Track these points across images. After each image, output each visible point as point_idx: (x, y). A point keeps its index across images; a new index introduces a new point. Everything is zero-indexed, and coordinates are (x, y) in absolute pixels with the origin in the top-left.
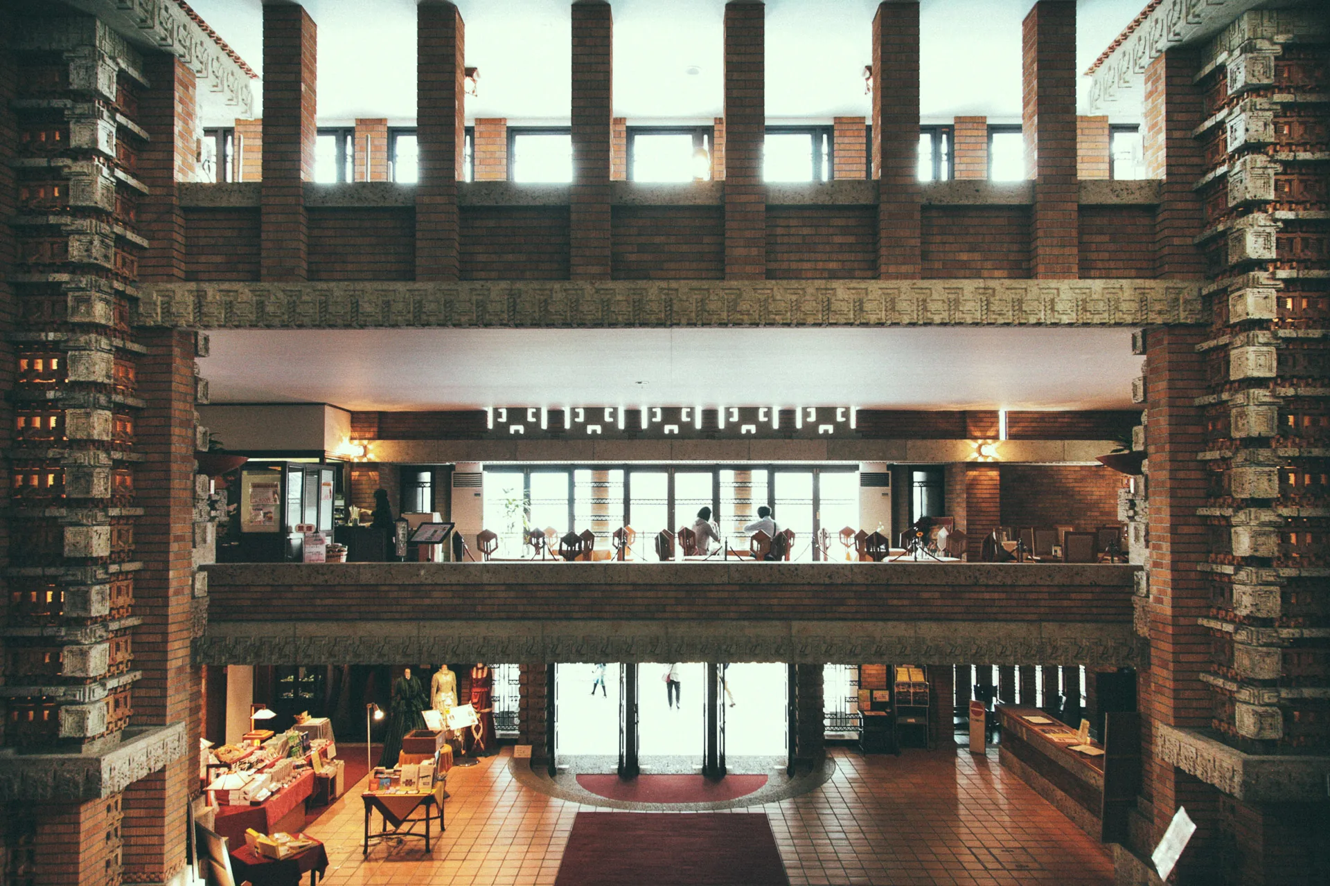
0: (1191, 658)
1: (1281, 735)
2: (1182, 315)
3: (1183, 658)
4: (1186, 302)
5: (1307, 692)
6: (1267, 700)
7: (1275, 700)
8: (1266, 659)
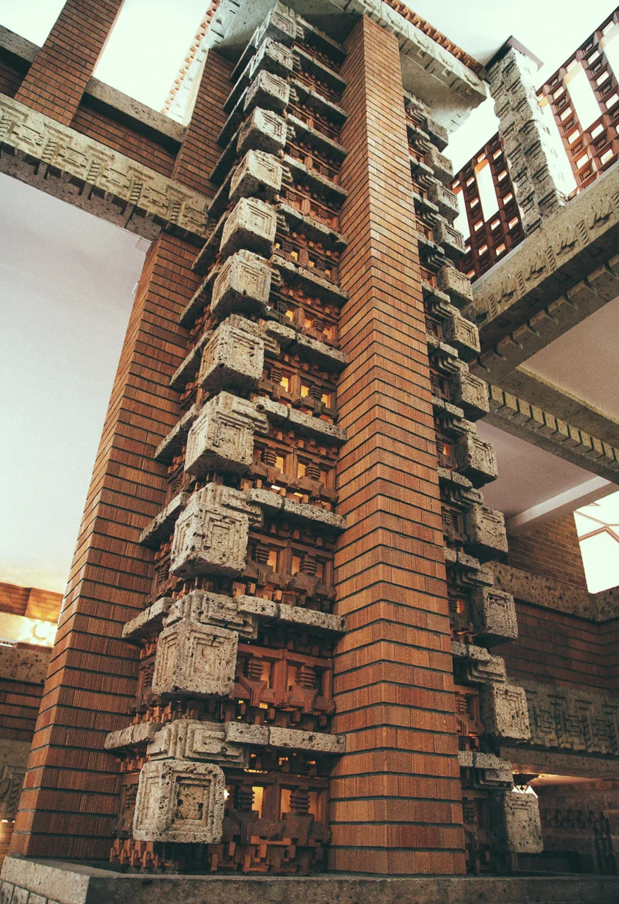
0: (97, 702)
1: (218, 833)
2: (181, 219)
3: (80, 699)
4: (188, 208)
5: (280, 736)
6: (198, 747)
7: (216, 748)
8: (208, 651)
